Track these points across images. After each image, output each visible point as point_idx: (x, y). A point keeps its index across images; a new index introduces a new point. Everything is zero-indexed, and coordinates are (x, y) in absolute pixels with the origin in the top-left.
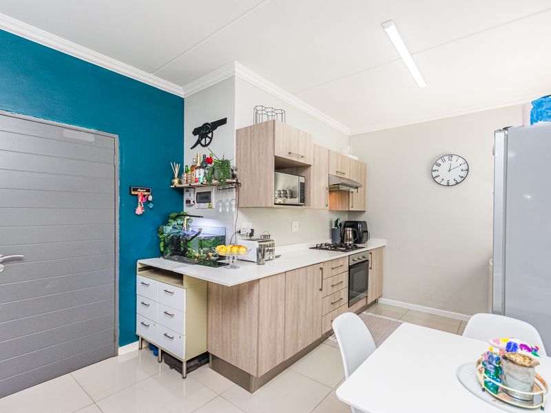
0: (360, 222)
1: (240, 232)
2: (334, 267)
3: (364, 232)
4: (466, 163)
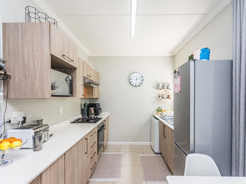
0: (97, 104)
1: (10, 122)
2: (92, 135)
3: (99, 109)
4: (142, 77)
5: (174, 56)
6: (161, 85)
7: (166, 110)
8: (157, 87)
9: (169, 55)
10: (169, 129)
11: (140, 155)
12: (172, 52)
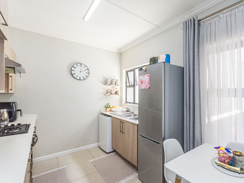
3: (17, 111)
4: (88, 69)
5: (121, 53)
6: (109, 81)
7: (115, 107)
8: (105, 83)
9: (116, 51)
10: (130, 124)
11: (91, 161)
12: (120, 49)
